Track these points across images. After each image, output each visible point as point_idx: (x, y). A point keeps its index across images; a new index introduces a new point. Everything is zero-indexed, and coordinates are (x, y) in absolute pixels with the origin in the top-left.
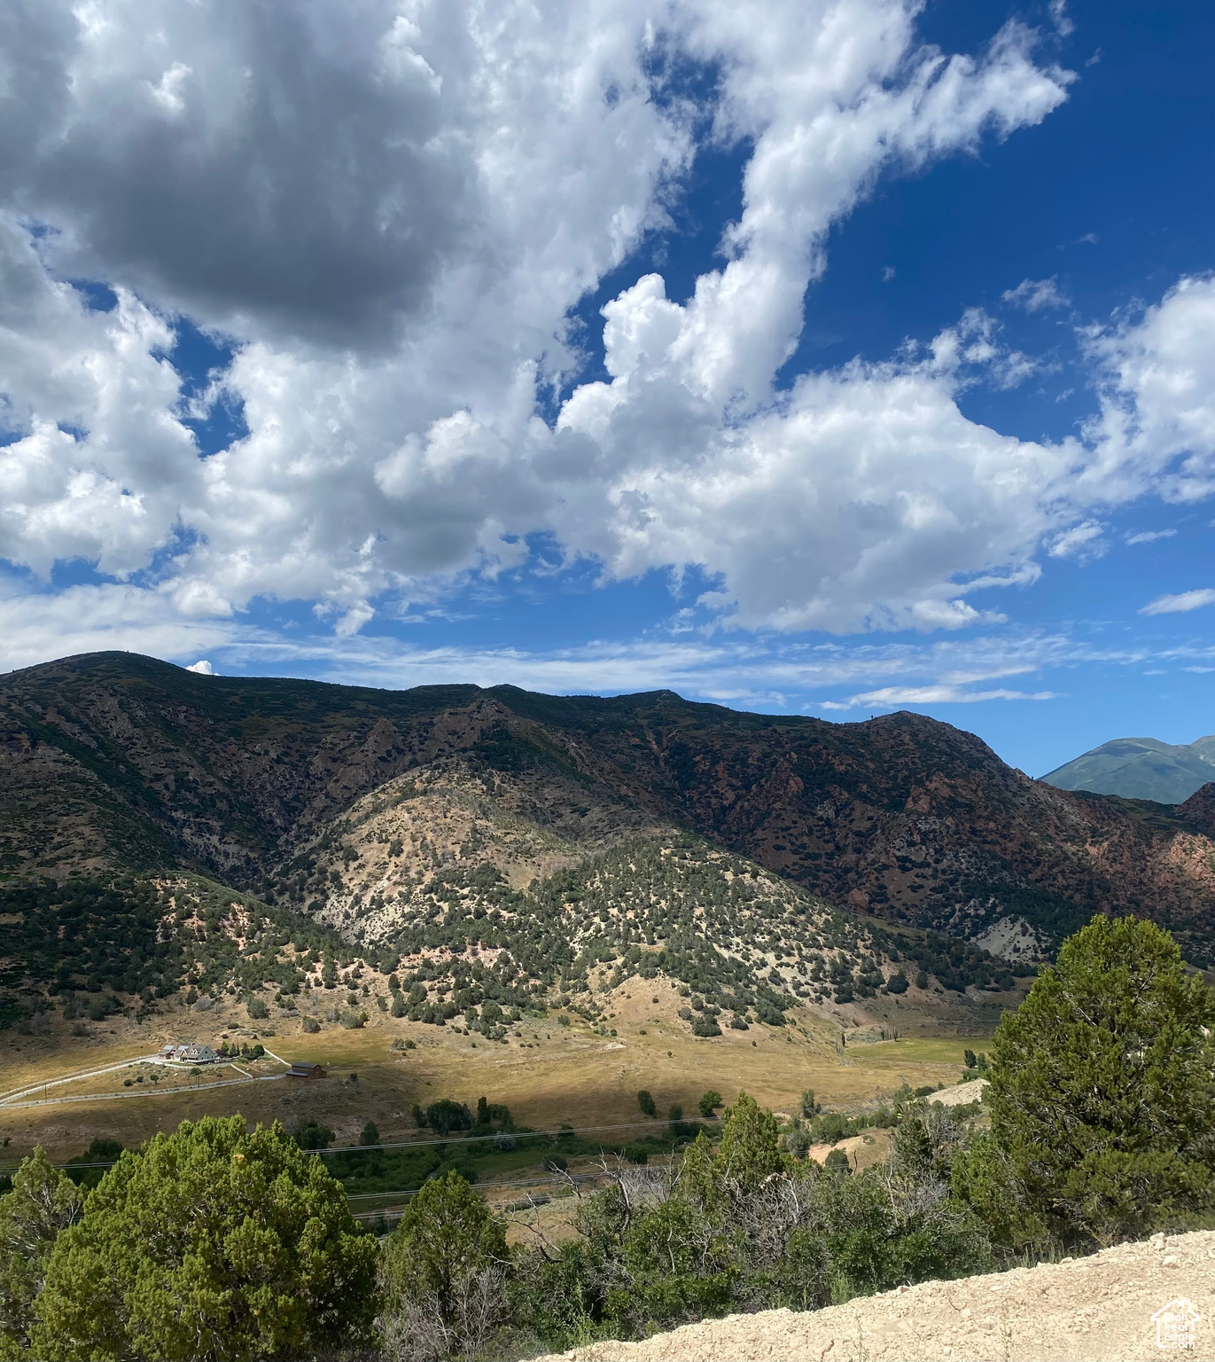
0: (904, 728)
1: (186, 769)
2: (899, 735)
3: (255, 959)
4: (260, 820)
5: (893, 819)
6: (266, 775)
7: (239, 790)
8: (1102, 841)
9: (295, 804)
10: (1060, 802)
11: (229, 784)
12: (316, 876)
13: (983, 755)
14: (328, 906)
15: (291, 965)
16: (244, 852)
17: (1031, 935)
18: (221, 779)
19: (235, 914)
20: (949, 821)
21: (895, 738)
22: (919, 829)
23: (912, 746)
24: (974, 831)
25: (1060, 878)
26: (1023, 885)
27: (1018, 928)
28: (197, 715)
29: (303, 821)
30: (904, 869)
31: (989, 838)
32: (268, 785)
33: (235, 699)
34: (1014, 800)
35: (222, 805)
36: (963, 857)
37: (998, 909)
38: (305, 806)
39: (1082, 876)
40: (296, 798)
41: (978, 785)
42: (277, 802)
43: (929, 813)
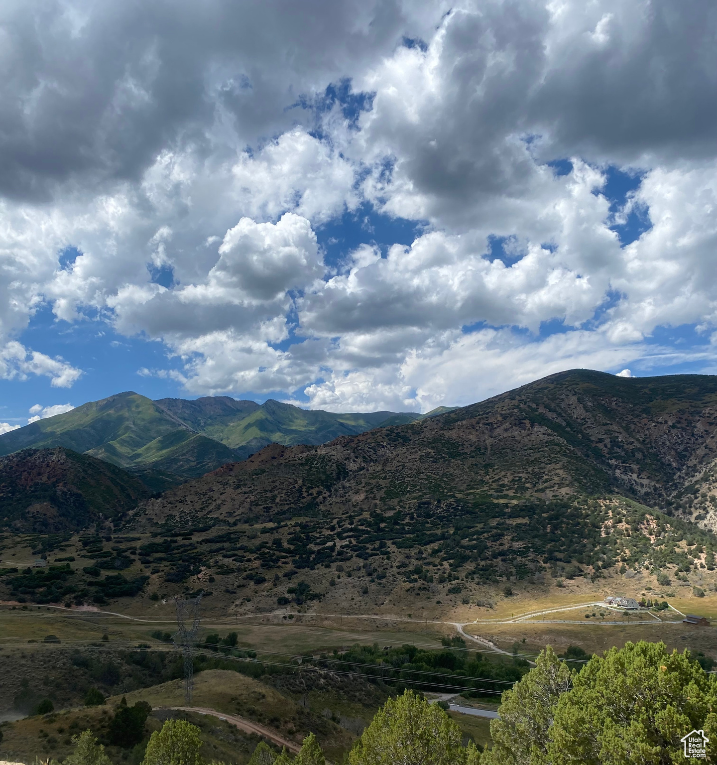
1: (616, 435)
3: (661, 549)
4: (662, 464)
6: (666, 436)
7: (649, 446)
9: (685, 453)
11: (643, 442)
12: (700, 498)
14: (708, 518)
15: (684, 554)
16: (653, 484)
18: (638, 440)
19: (648, 521)
28: (622, 402)
29: (690, 464)
32: (667, 443)
35: (639, 455)
38: (691, 454)
40: (686, 450)
42: (673, 452)
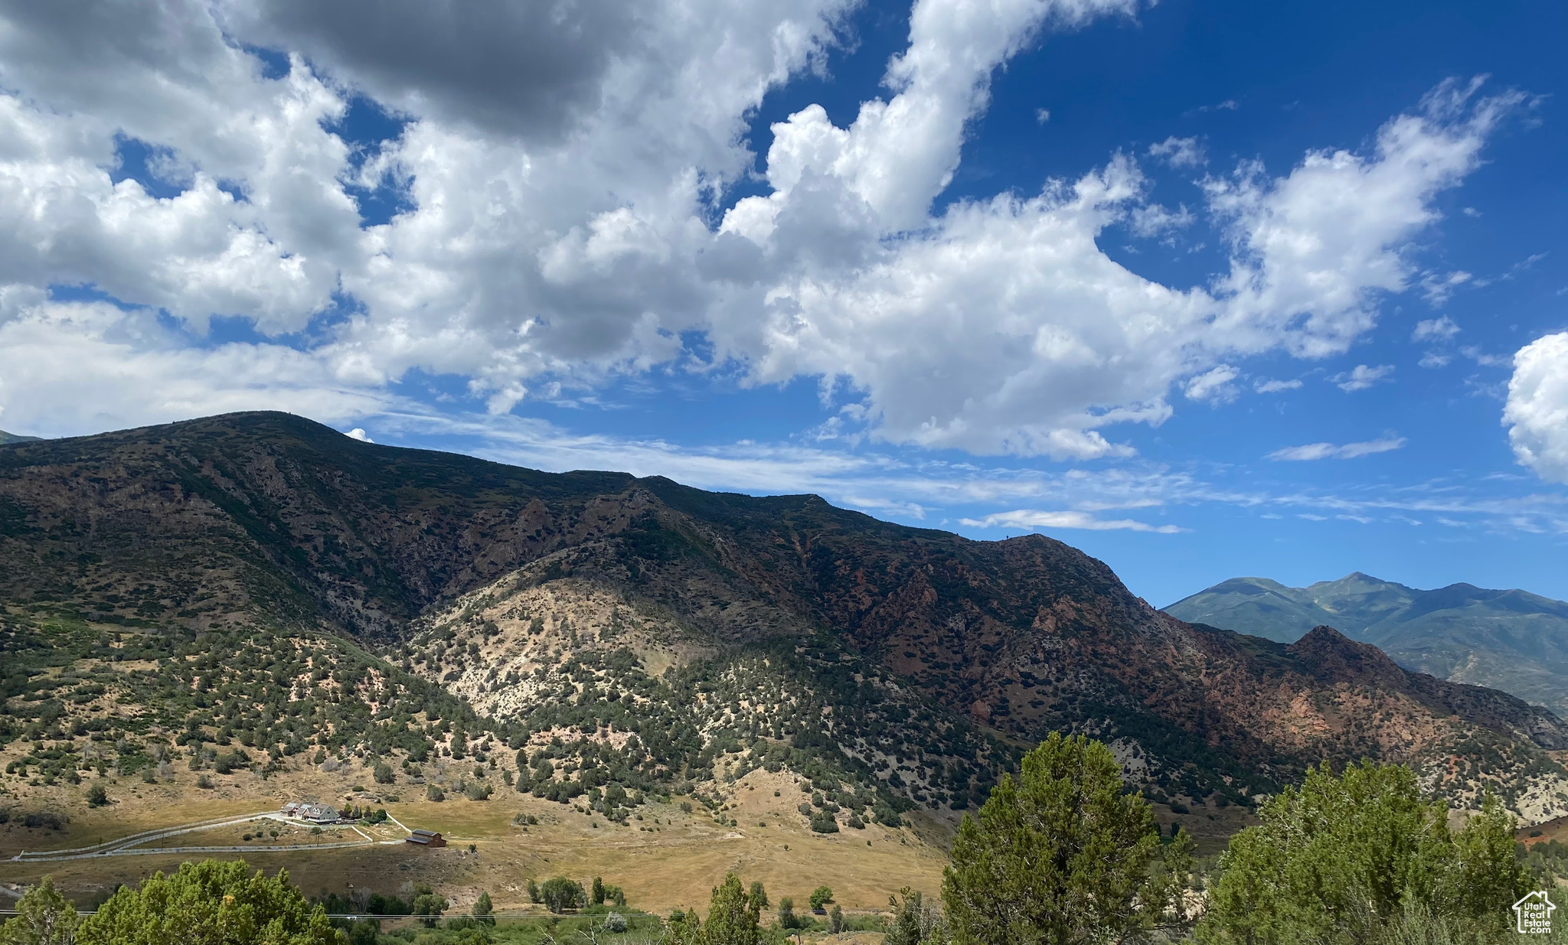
0: (1036, 550)
1: (336, 532)
2: (1032, 557)
3: (386, 725)
4: (405, 588)
5: (1019, 636)
6: (415, 545)
7: (386, 557)
8: (1216, 674)
9: (441, 575)
10: (1178, 633)
11: (378, 550)
12: (455, 647)
13: (1109, 582)
14: (464, 678)
15: (422, 732)
16: (386, 619)
17: (1142, 758)
18: (370, 545)
19: (370, 678)
20: (1073, 642)
21: (1027, 559)
22: (1044, 648)
23: (1043, 568)
24: (1095, 654)
25: (1174, 706)
26: (1138, 709)
27: (1130, 750)
28: (352, 480)
29: (447, 592)
30: (1027, 685)
31: (1109, 662)
32: (416, 555)
33: (391, 468)
34: (1135, 627)
35: (369, 571)
36: (1083, 678)
37: (1113, 731)
38: (451, 578)
39: (1194, 705)
40: (443, 570)
41: (1103, 610)
42: (423, 572)
43: (1054, 634)
